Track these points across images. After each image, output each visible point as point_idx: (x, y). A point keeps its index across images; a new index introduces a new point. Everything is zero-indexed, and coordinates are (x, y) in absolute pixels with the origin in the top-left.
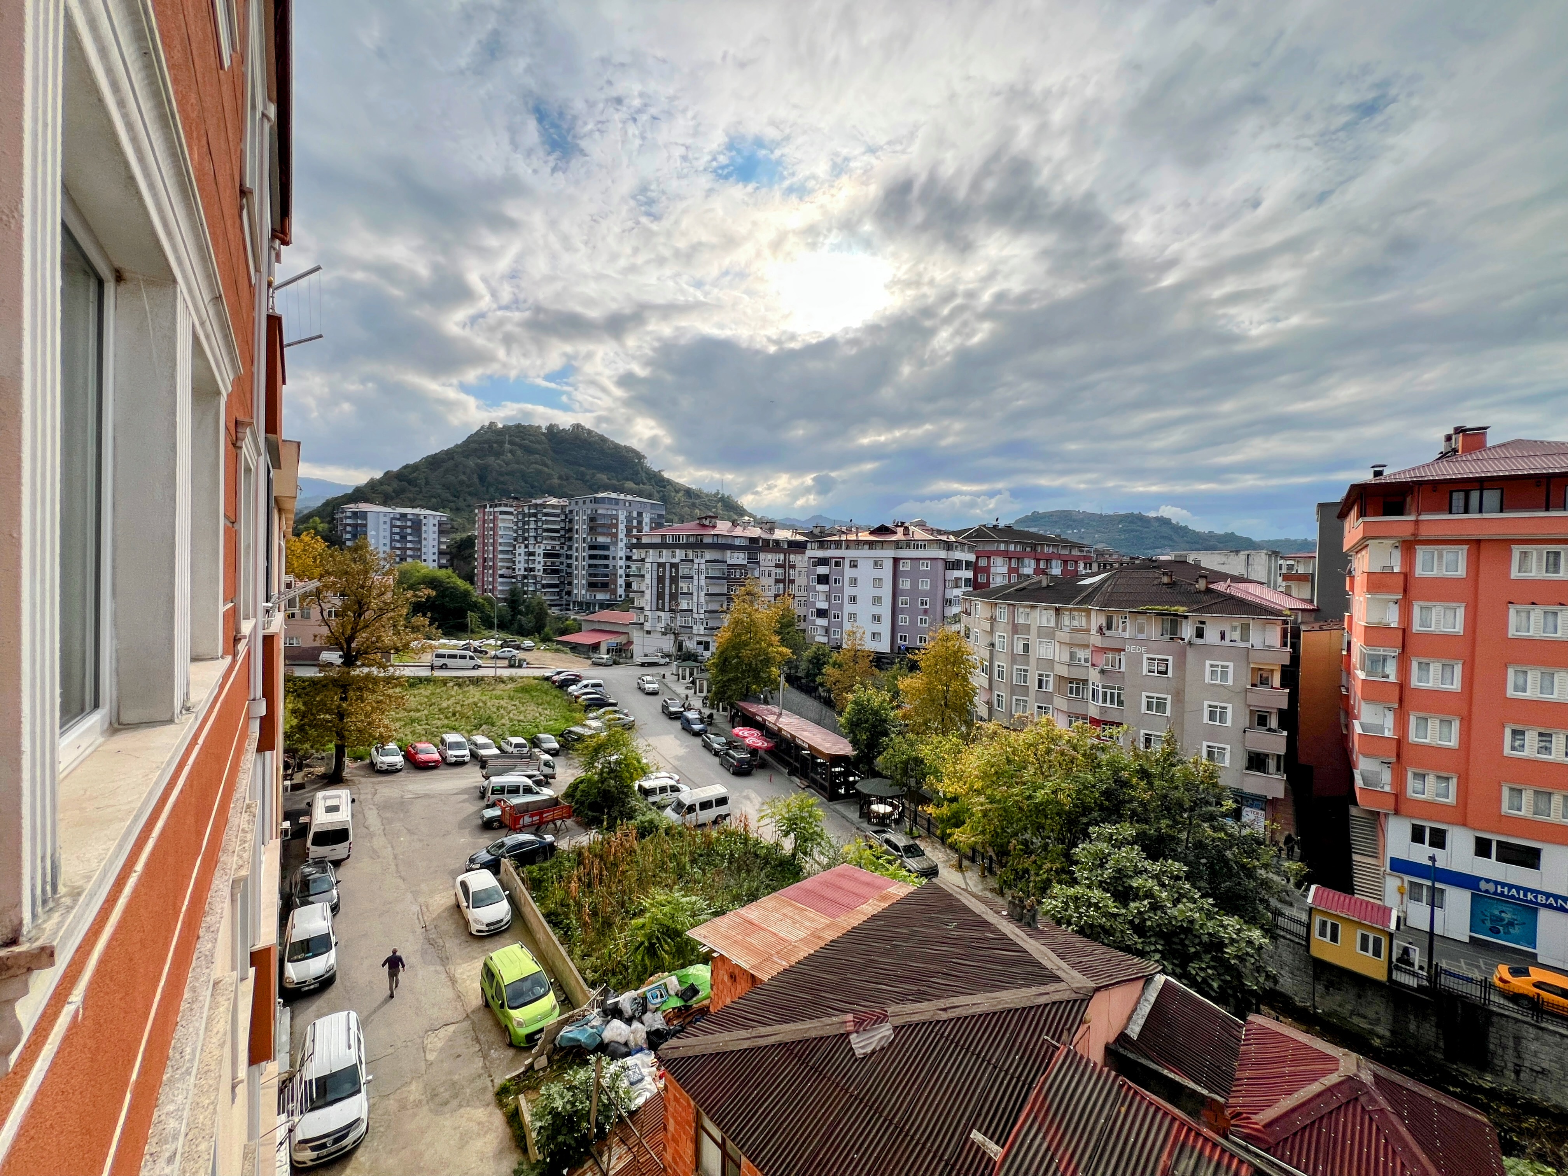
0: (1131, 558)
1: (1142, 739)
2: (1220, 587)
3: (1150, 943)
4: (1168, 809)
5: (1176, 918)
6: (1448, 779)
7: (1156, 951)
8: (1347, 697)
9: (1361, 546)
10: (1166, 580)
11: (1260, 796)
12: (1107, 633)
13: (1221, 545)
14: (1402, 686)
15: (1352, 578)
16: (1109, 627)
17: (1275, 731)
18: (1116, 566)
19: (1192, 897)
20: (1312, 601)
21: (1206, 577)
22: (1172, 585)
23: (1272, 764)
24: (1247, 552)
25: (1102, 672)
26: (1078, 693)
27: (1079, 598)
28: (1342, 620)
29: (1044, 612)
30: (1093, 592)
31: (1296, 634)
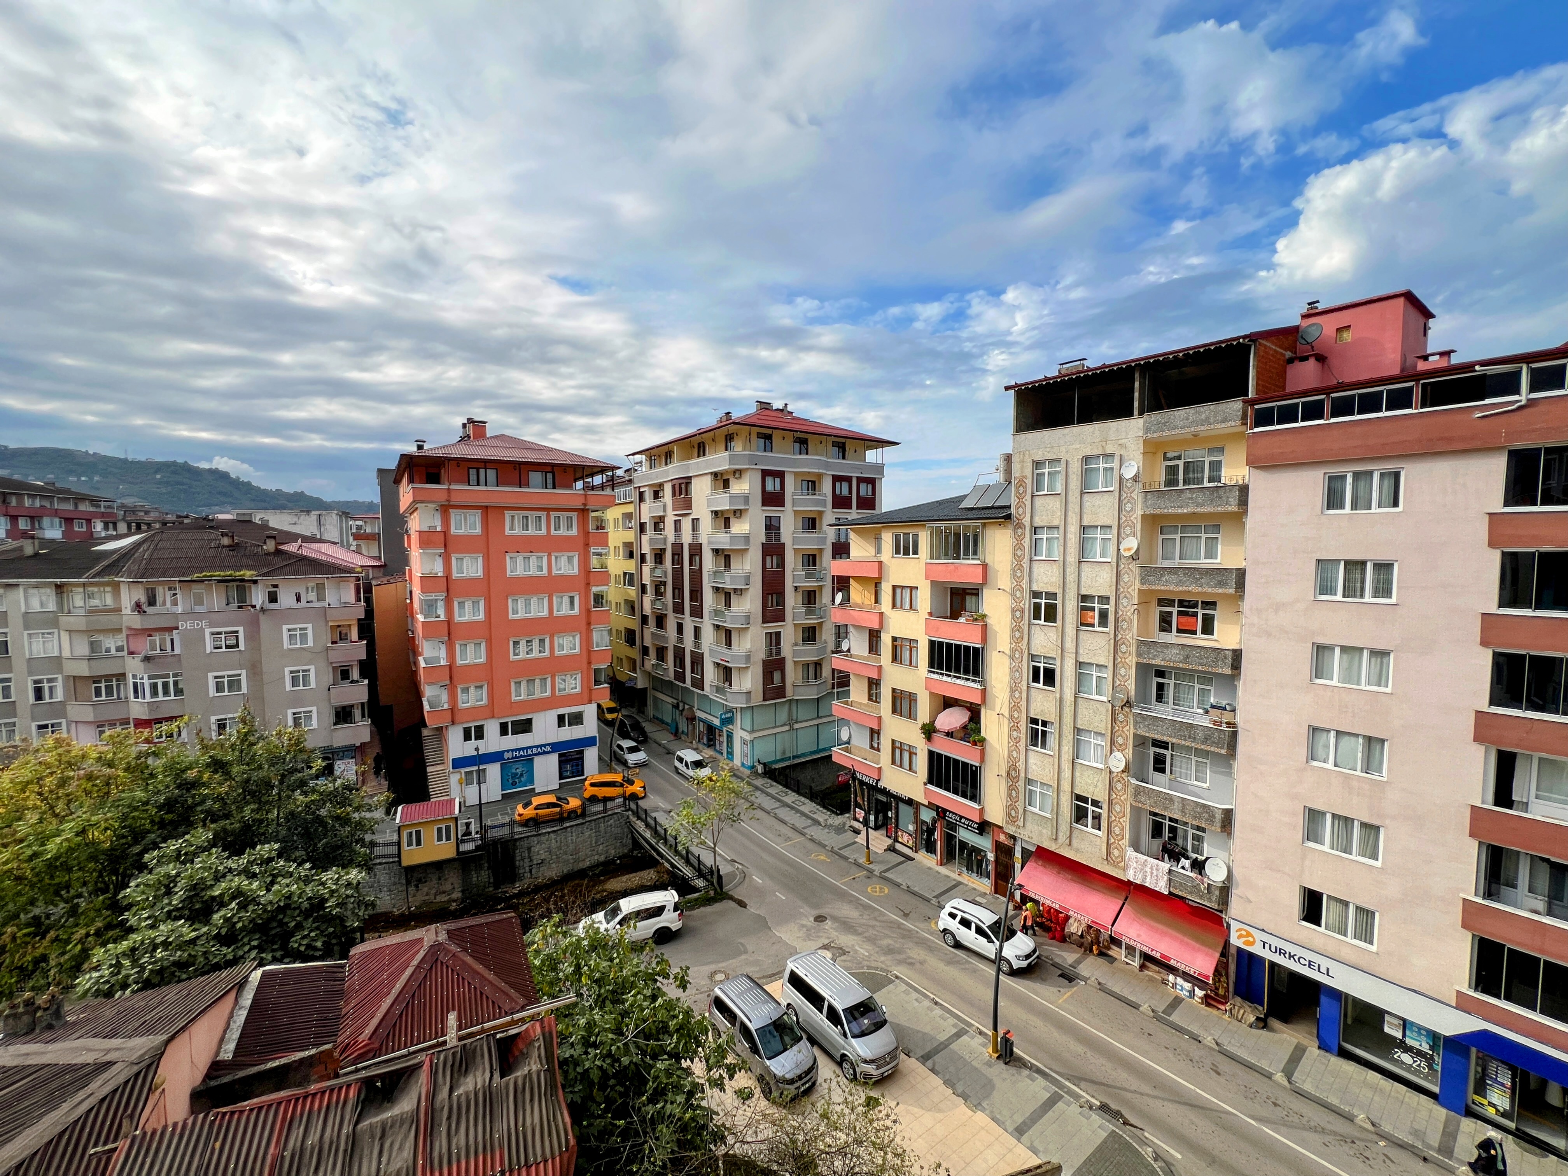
0: (179, 517)
1: (214, 727)
2: (292, 548)
3: (244, 945)
4: (252, 793)
5: (271, 902)
6: (481, 687)
7: (254, 947)
8: (413, 638)
9: (412, 509)
10: (226, 541)
11: (350, 746)
12: (150, 610)
13: (290, 505)
14: (449, 622)
15: (409, 536)
16: (152, 602)
17: (357, 682)
18: (157, 526)
19: (288, 872)
20: (380, 558)
21: (274, 537)
22: (233, 547)
23: (357, 713)
24: (318, 512)
25: (147, 659)
26: (109, 692)
27: (97, 568)
28: (404, 573)
29: (32, 591)
30: (118, 560)
31: (368, 589)
